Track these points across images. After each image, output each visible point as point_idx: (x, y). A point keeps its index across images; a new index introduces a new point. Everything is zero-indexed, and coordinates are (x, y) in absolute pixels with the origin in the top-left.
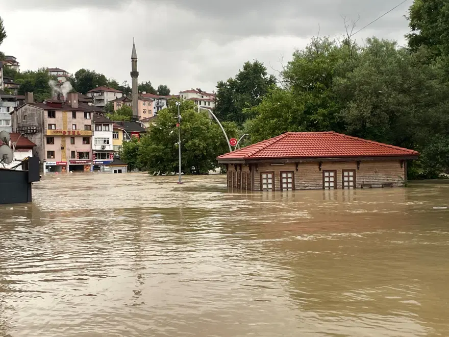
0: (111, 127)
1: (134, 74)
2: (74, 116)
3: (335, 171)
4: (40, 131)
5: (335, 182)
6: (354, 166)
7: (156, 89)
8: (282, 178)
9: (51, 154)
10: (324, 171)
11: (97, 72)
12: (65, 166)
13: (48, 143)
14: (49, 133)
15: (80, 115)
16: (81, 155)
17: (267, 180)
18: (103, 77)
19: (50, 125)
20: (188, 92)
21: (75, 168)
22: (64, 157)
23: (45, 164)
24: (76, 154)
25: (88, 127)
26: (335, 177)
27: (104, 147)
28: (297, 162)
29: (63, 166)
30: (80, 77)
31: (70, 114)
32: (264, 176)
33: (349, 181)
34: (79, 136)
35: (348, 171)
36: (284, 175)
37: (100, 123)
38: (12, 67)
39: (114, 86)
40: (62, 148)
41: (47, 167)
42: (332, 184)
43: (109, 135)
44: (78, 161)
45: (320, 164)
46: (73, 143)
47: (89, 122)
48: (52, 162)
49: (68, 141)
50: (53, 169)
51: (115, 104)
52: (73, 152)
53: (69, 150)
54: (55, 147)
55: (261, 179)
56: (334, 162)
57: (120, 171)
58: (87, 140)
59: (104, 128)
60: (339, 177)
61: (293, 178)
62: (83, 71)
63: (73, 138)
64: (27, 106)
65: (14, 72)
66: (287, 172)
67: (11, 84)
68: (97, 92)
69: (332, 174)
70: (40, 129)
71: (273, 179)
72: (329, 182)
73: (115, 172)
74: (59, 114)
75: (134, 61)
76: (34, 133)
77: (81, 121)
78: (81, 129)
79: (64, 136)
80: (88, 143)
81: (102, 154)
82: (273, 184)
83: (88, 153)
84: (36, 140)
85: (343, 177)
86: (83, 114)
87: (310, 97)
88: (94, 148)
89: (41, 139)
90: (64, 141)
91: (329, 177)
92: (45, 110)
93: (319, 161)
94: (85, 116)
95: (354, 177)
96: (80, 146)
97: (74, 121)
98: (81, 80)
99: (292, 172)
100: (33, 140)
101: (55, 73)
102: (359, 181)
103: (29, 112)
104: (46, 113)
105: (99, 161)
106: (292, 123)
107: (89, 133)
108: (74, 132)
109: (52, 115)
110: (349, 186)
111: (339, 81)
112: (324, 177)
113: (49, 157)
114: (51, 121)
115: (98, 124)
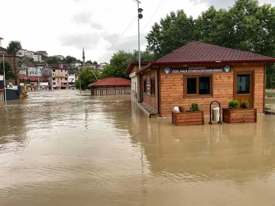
0: (74, 75)
1: (84, 58)
2: (62, 71)
3: (119, 89)
4: (50, 76)
5: (119, 92)
6: (125, 88)
7: (93, 62)
8: (103, 92)
9: (54, 83)
10: (116, 89)
11: (73, 57)
12: (59, 87)
13: (53, 80)
14: (53, 77)
15: (64, 71)
16: (64, 84)
17: (98, 92)
18: (75, 58)
19: (54, 74)
20: (102, 63)
21: (62, 88)
22: (59, 84)
23: (52, 87)
24: (63, 83)
25: (66, 75)
26: (119, 91)
27: (72, 81)
28: (107, 87)
29: (58, 87)
30: (68, 58)
31: (60, 71)
32: (97, 91)
33: (123, 92)
34: (63, 77)
35: (123, 89)
36: (104, 91)
37: (70, 73)
38: (45, 55)
39: (79, 61)
40: (58, 82)
41: (53, 88)
42: (118, 93)
43: (74, 77)
44: (63, 86)
45: (114, 87)
46: (62, 80)
47: (67, 73)
48: (55, 86)
49: (60, 79)
50: (55, 88)
51: (78, 67)
52: (62, 83)
53: (60, 82)
54: (56, 81)
55: (97, 92)
56: (118, 87)
57: (74, 89)
58: (66, 79)
59: (72, 75)
60: (120, 91)
61: (106, 91)
62: (69, 56)
63: (61, 78)
64: (46, 68)
65: (45, 56)
66: (104, 90)
67: (44, 60)
68: (73, 63)
69: (118, 90)
70: (50, 75)
71: (100, 92)
72: (117, 92)
73: (72, 89)
74: (56, 71)
75: (83, 53)
76: (48, 77)
77: (64, 73)
78: (64, 75)
79: (58, 78)
80: (67, 80)
81: (71, 83)
82: (100, 93)
83: (67, 83)
84: (49, 79)
85: (121, 91)
86: (65, 71)
87: (116, 67)
88: (69, 81)
89: (51, 79)
90: (59, 79)
91: (117, 91)
92: (52, 69)
93: (114, 86)
94: (66, 71)
95: (125, 91)
96: (64, 81)
97: (62, 73)
98: (68, 59)
99: (106, 90)
100: (48, 79)
101: (60, 57)
102: (126, 92)
103: (46, 70)
104: (52, 70)
105: (71, 85)
106: (111, 75)
107: (67, 77)
108: (62, 76)
109: (54, 71)
110: (123, 94)
111: (123, 63)
112: (116, 91)
113: (53, 84)
114: (54, 73)
115: (70, 74)
